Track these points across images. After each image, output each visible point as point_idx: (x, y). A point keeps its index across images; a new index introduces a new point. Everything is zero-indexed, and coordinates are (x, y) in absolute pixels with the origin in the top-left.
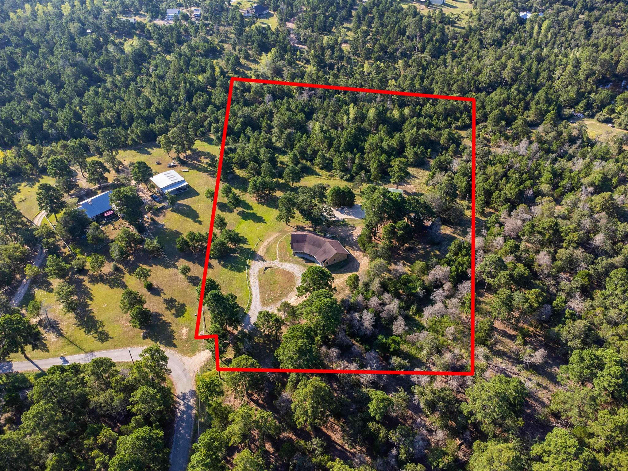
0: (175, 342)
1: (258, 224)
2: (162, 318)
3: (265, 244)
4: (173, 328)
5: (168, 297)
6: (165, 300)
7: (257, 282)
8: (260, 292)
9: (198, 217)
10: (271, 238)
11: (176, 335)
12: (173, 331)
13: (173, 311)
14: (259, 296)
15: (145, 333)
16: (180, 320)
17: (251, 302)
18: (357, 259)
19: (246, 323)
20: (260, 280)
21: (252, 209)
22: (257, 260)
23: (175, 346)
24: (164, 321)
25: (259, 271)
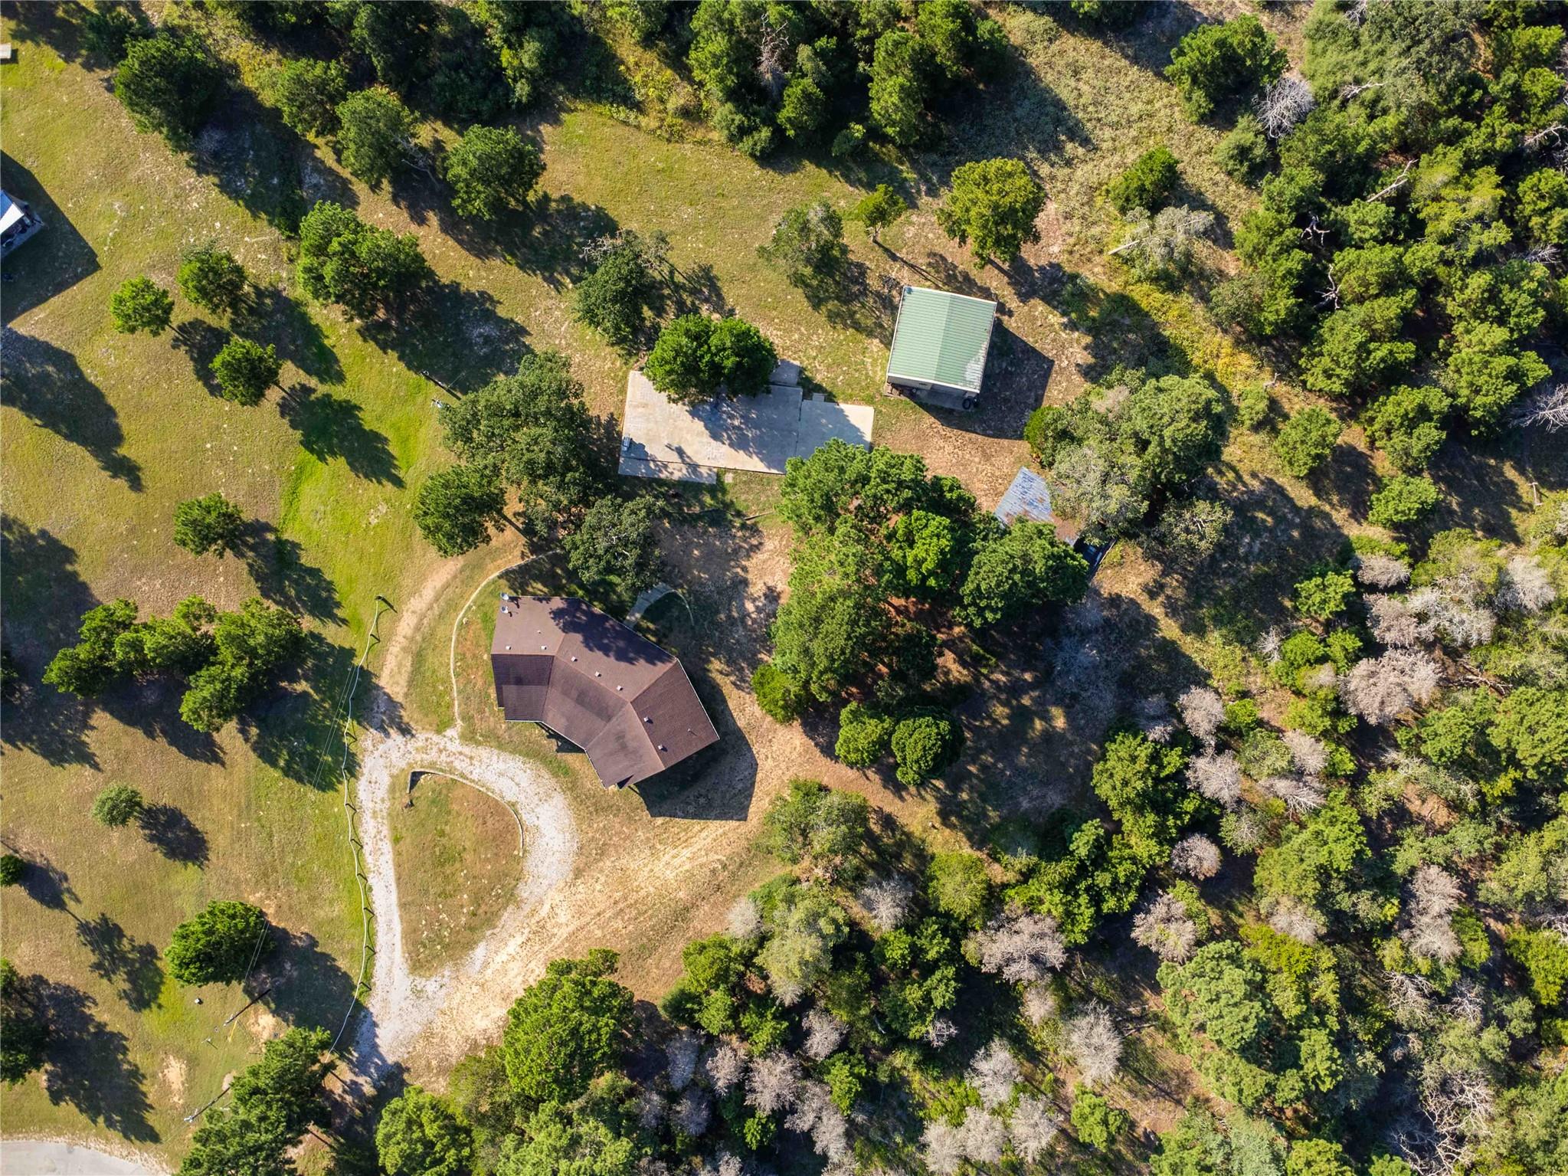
0: (152, 1119)
1: (373, 486)
2: (91, 1010)
3: (406, 625)
4: (136, 1056)
5: (92, 917)
6: (84, 928)
7: (387, 847)
8: (403, 906)
9: (118, 438)
10: (428, 592)
11: (150, 1090)
12: (136, 1074)
13: (121, 981)
14: (398, 927)
15: (52, 1077)
16: (150, 1019)
17: (372, 950)
18: (751, 738)
19: (366, 1049)
20: (396, 840)
21: (340, 378)
22: (381, 728)
23: (154, 1137)
24: (101, 1027)
25: (392, 789)
